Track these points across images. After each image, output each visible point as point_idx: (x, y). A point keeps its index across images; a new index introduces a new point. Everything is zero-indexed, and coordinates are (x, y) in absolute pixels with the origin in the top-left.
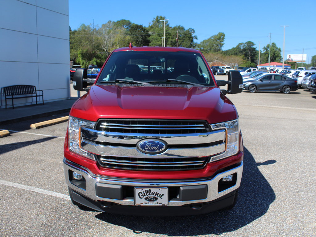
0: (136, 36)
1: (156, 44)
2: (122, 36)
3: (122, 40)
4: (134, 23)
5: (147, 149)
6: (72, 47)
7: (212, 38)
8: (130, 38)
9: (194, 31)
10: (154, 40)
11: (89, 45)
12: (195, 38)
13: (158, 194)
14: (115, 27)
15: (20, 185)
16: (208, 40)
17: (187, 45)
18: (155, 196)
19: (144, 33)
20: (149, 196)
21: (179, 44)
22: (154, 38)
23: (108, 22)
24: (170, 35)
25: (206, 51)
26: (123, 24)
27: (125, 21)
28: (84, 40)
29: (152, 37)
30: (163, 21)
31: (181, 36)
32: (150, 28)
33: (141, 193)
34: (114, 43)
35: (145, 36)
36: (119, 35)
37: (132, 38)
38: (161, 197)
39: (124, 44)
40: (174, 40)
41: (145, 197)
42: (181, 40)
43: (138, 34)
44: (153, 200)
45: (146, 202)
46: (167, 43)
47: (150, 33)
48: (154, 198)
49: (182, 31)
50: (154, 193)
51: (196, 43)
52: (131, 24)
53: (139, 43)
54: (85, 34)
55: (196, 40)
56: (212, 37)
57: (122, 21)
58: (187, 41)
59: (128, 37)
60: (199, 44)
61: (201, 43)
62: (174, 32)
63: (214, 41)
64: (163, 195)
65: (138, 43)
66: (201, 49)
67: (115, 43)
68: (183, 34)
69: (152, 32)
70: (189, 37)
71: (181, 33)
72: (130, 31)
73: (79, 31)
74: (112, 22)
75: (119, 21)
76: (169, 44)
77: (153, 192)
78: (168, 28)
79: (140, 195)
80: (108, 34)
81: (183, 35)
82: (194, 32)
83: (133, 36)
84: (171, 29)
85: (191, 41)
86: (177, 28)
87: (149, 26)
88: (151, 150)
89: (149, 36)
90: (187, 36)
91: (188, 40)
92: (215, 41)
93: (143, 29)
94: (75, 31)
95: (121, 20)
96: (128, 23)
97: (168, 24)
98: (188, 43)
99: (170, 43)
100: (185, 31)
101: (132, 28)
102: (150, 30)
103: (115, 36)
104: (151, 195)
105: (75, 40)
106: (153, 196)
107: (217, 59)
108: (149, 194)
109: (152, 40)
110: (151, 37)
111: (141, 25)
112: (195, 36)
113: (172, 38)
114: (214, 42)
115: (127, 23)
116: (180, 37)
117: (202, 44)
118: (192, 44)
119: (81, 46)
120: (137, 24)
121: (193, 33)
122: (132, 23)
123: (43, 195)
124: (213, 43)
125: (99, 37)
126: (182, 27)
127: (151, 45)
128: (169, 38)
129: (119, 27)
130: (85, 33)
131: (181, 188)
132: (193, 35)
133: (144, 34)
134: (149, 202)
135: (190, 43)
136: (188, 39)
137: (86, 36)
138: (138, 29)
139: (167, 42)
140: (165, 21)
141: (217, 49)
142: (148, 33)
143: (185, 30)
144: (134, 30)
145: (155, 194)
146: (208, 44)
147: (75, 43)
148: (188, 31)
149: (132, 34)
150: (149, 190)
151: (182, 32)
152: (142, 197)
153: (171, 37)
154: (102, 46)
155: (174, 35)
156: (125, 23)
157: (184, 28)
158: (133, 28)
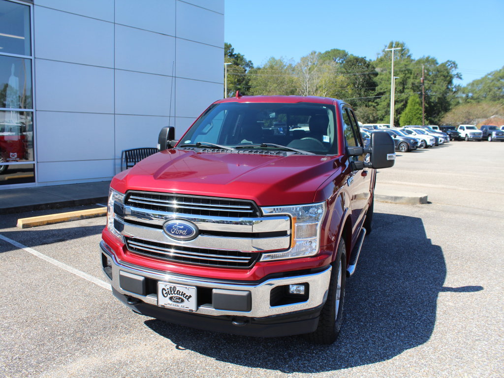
0: (355, 75)
1: (386, 88)
2: (332, 76)
3: (331, 82)
4: (352, 55)
5: (173, 232)
6: (253, 93)
7: (490, 77)
8: (343, 80)
9: (457, 65)
10: (383, 82)
11: (278, 90)
12: (457, 77)
13: (185, 294)
14: (321, 61)
15: (84, 274)
16: (482, 80)
17: (440, 89)
18: (180, 296)
19: (367, 71)
20: (174, 295)
21: (427, 88)
22: (384, 78)
23: (310, 53)
24: (411, 73)
25: (476, 99)
26: (335, 55)
27: (338, 52)
28: (270, 82)
29: (381, 77)
30: (391, 51)
31: (431, 73)
32: (378, 61)
33: (165, 291)
34: (318, 86)
35: (368, 75)
36: (326, 74)
37: (348, 78)
38: (188, 299)
39: (335, 88)
40: (418, 81)
41: (169, 296)
42: (430, 81)
43: (358, 72)
44: (178, 302)
45: (170, 302)
46: (406, 87)
47: (378, 70)
48: (180, 298)
49: (433, 65)
50: (180, 292)
51: (459, 86)
52: (347, 56)
53: (358, 87)
54: (273, 73)
55: (459, 80)
56: (489, 74)
57: (334, 52)
58: (442, 83)
59: (341, 78)
60: (464, 88)
61: (468, 85)
62: (418, 68)
63: (493, 81)
64: (190, 296)
65: (356, 86)
66: (467, 96)
67: (320, 87)
68: (434, 70)
69: (382, 69)
70: (444, 76)
71: (430, 69)
72: (345, 68)
73: (264, 68)
74: (317, 54)
75: (329, 52)
76: (409, 89)
77: (178, 291)
78: (407, 62)
79: (164, 292)
80: (310, 73)
81: (434, 72)
82: (455, 65)
83: (349, 75)
84: (413, 62)
85: (447, 82)
86: (425, 60)
87: (378, 58)
88: (178, 235)
89: (376, 74)
90: (442, 73)
91: (443, 81)
92: (495, 82)
93: (365, 63)
94: (259, 69)
95: (331, 50)
96: (345, 55)
97: (409, 54)
98: (442, 86)
99: (410, 86)
100: (438, 66)
101: (347, 62)
102: (379, 65)
103: (321, 75)
104: (176, 295)
105: (257, 83)
106: (178, 296)
107: (497, 113)
108: (174, 293)
109: (380, 82)
110: (378, 76)
111: (363, 57)
112: (457, 74)
113: (413, 79)
114: (493, 83)
115: (341, 54)
116: (428, 77)
117: (470, 87)
118: (449, 87)
119: (266, 91)
120: (357, 56)
121: (453, 69)
122: (349, 54)
123: (101, 288)
124: (491, 84)
125: (295, 77)
126: (433, 59)
127: (379, 89)
128: (409, 78)
129: (328, 61)
130: (273, 71)
131: (214, 291)
132: (454, 72)
133: (367, 73)
134: (175, 303)
135: (447, 86)
136: (442, 79)
137: (274, 75)
138: (357, 64)
139: (406, 85)
140: (394, 50)
141: (498, 95)
142: (374, 70)
143: (437, 63)
144: (351, 66)
145: (181, 294)
146: (481, 86)
147: (257, 87)
148: (443, 65)
149: (347, 71)
150: (174, 287)
151: (432, 68)
152: (166, 295)
153: (412, 76)
154: (299, 92)
155: (418, 72)
156: (339, 55)
157: (436, 60)
158: (349, 63)
